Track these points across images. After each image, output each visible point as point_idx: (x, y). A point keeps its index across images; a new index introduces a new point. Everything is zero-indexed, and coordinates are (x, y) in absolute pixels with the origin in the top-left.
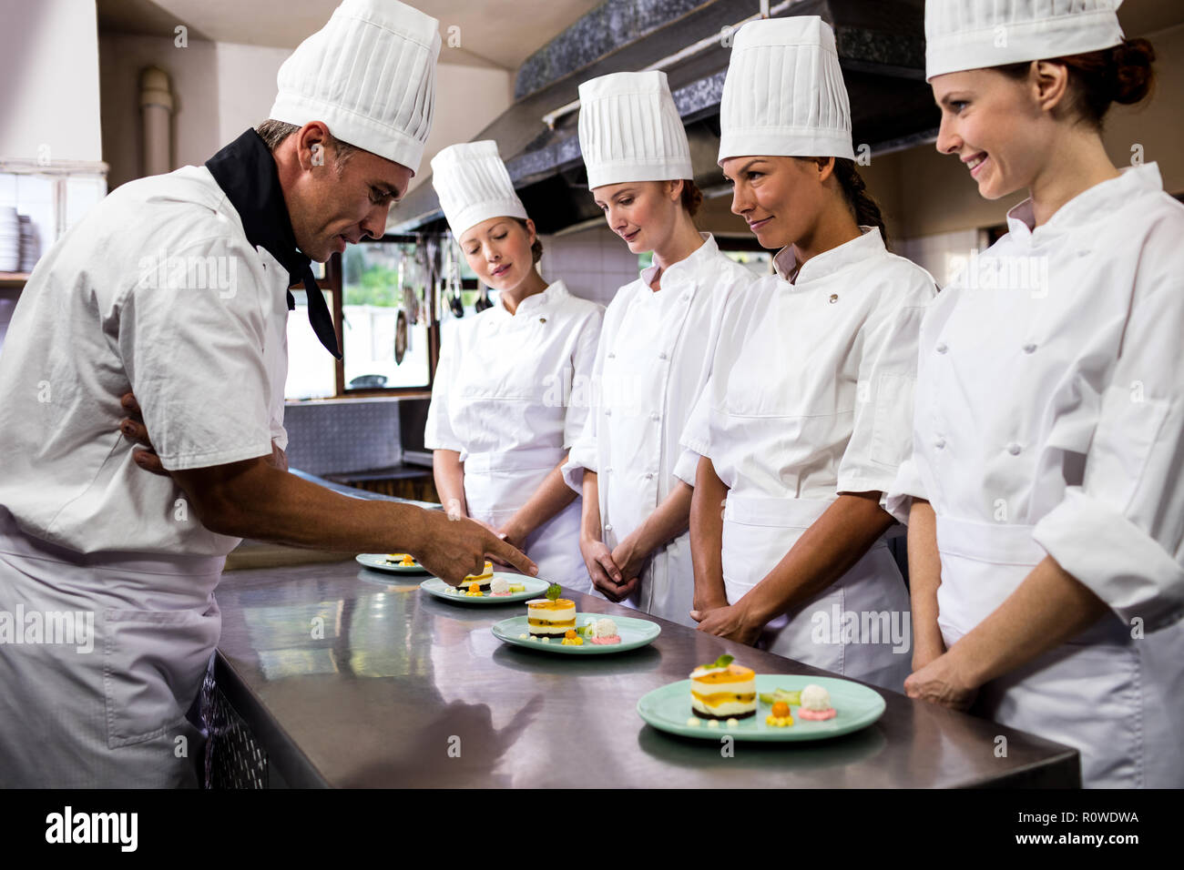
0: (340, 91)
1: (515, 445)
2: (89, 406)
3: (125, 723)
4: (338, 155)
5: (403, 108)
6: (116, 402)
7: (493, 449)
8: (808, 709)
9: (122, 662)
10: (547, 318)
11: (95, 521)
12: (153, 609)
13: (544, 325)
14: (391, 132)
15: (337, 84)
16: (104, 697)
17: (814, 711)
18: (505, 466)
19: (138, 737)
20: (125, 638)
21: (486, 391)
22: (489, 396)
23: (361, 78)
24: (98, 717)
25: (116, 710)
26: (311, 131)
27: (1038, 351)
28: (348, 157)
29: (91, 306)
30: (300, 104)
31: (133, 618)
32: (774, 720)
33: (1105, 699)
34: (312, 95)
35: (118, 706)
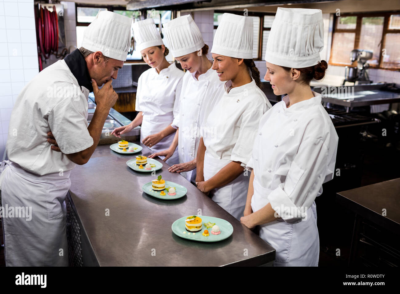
0: (105, 42)
1: (158, 114)
2: (39, 137)
3: (52, 214)
4: (105, 60)
5: (123, 46)
6: (46, 135)
7: (152, 115)
8: (213, 232)
9: (51, 200)
10: (169, 77)
11: (43, 167)
12: (57, 185)
13: (168, 79)
14: (120, 53)
15: (104, 40)
16: (47, 208)
17: (215, 232)
18: (154, 120)
19: (55, 217)
20: (51, 193)
21: (149, 99)
22: (150, 101)
23: (111, 38)
24: (46, 213)
25: (50, 211)
26: (97, 54)
27: (278, 147)
28: (108, 60)
29: (39, 111)
30: (93, 45)
31: (52, 188)
32: (204, 234)
33: (283, 235)
34: (97, 43)
35: (50, 210)
